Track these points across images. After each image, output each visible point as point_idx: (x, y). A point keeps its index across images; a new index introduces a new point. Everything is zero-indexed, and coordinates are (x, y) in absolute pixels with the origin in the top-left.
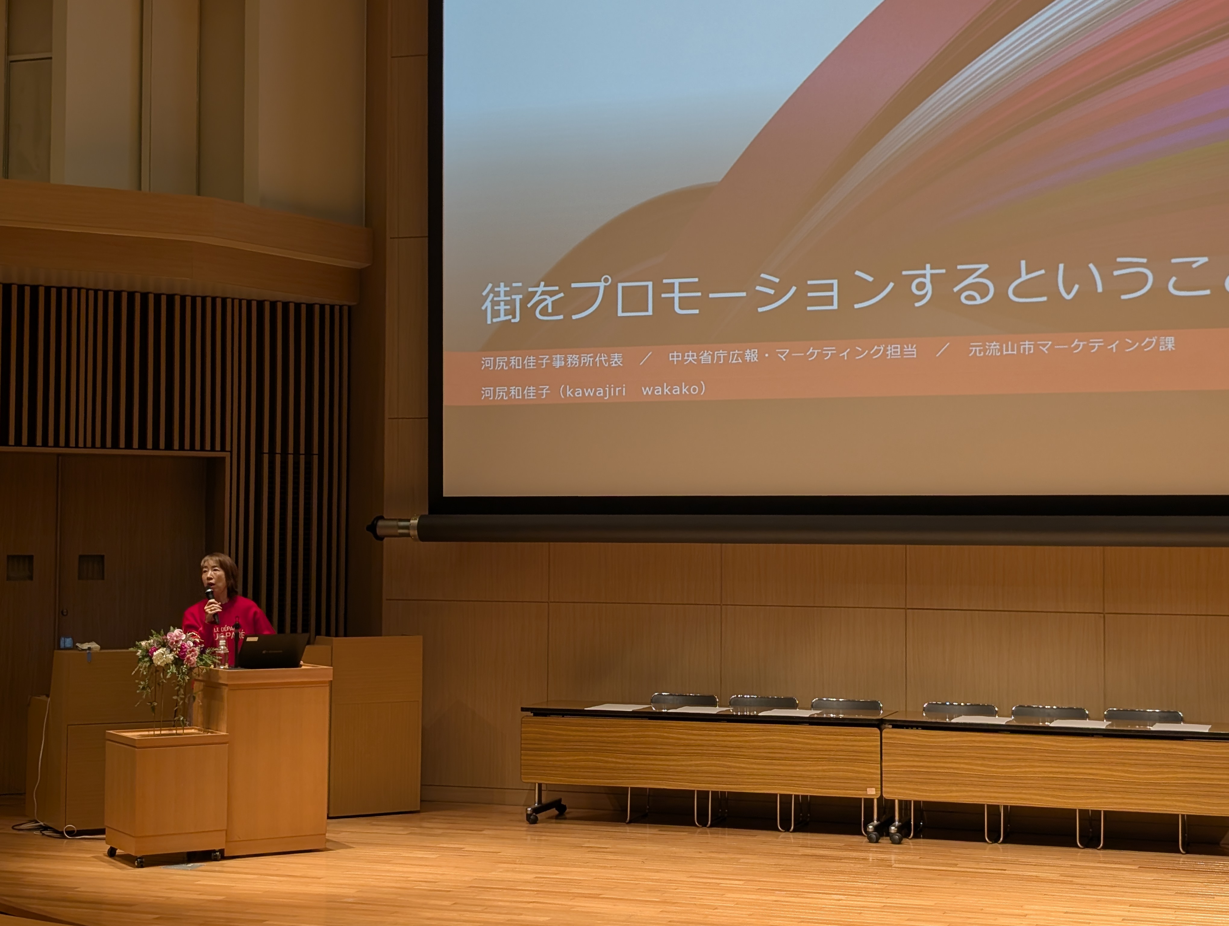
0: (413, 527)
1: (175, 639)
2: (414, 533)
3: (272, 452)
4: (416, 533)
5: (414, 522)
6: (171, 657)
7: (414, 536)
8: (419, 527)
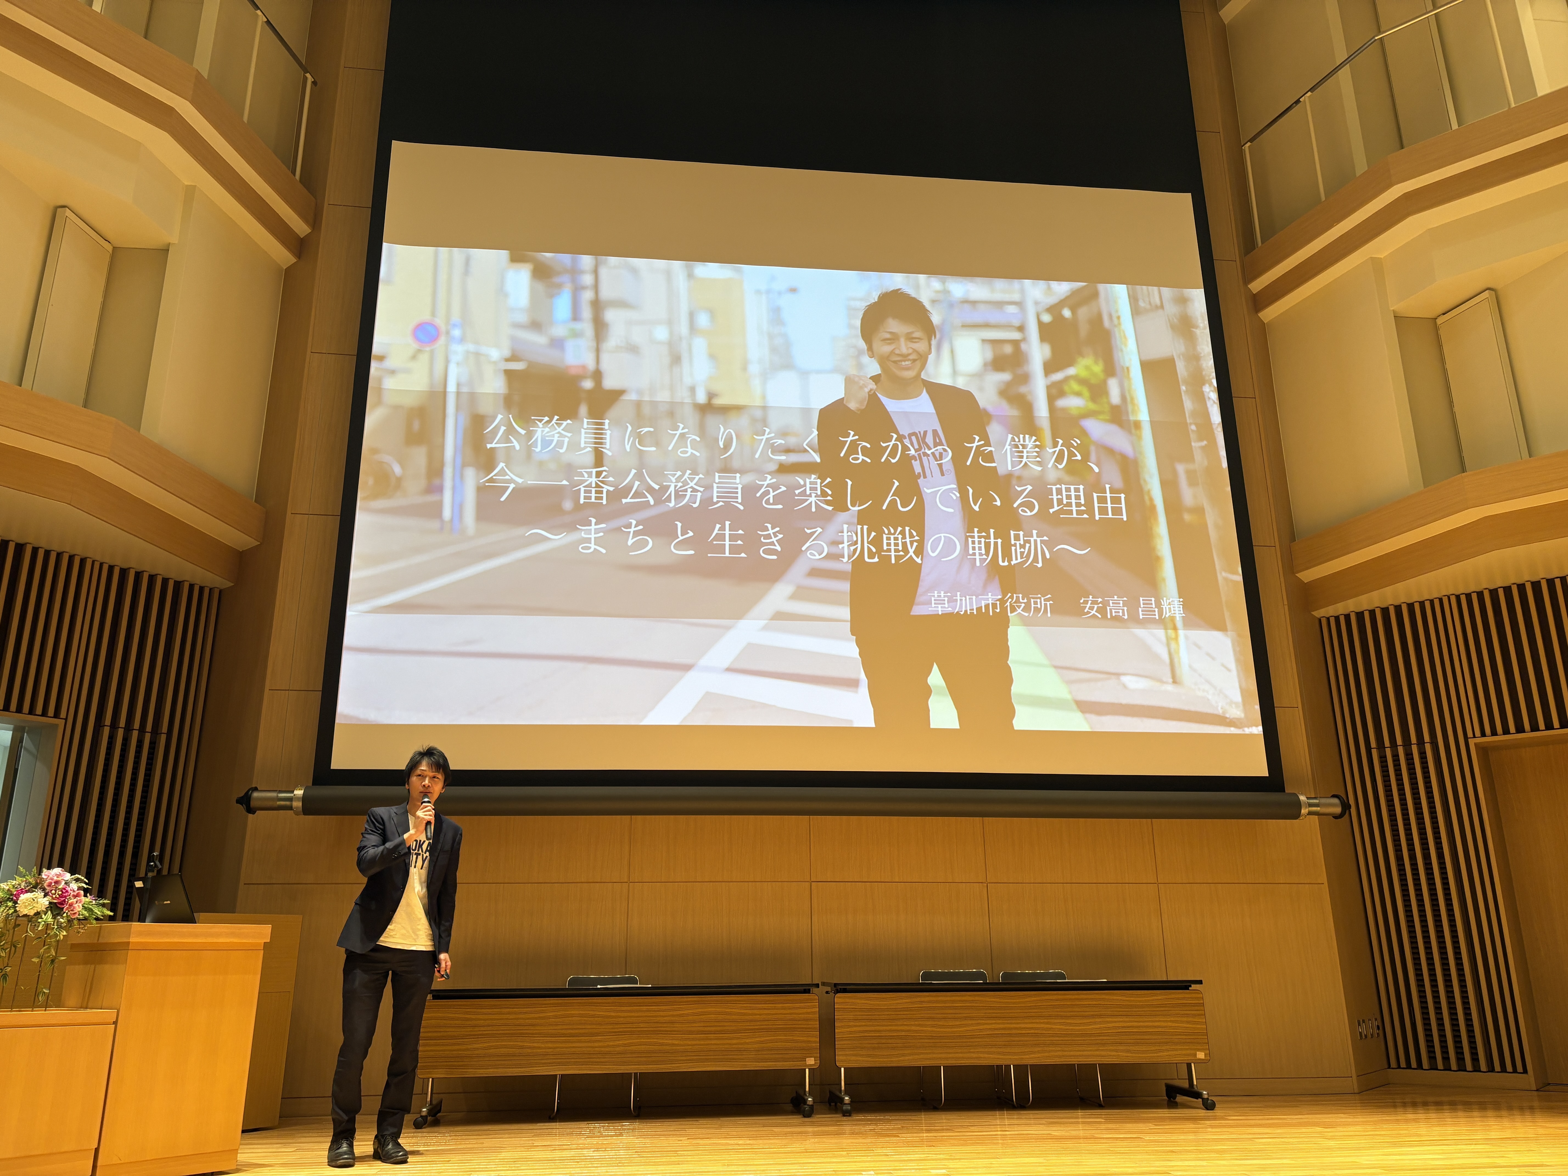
0: (298, 799)
1: (55, 878)
2: (298, 804)
3: (114, 726)
4: (300, 804)
5: (299, 792)
6: (44, 902)
7: (297, 808)
8: (305, 799)
